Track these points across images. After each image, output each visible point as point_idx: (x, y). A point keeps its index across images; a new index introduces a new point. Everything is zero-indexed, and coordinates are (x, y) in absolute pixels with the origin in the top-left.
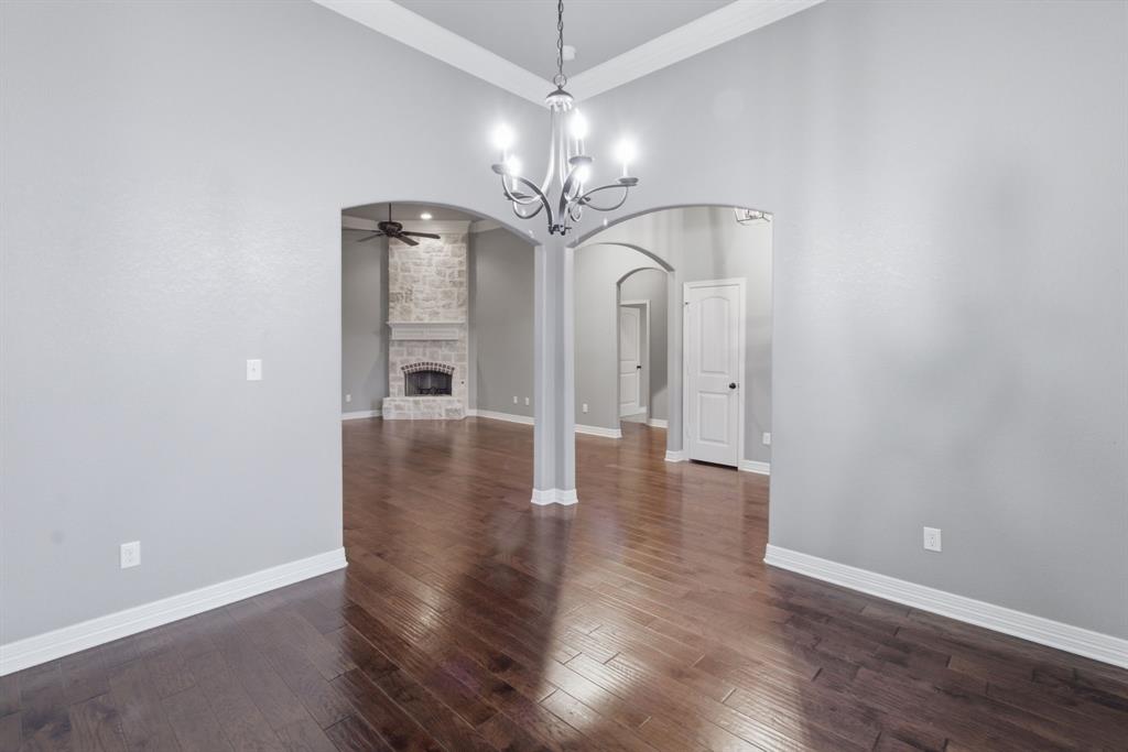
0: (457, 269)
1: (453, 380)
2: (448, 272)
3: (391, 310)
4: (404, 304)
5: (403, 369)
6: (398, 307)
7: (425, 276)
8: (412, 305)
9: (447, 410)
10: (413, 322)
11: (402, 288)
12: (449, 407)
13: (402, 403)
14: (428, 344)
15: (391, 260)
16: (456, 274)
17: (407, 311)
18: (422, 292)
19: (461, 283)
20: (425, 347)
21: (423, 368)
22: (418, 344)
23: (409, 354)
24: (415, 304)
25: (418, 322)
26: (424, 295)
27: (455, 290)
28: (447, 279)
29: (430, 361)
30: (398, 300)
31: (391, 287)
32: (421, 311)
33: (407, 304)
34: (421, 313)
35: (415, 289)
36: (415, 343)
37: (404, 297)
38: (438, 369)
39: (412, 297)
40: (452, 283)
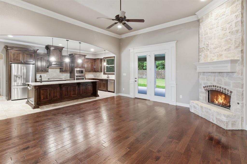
0: (234, 22)
1: (232, 100)
2: (228, 26)
3: (200, 57)
5: (204, 87)
6: (203, 55)
7: (215, 34)
8: (208, 53)
9: (217, 119)
10: (209, 61)
11: (204, 44)
12: (218, 117)
13: (196, 106)
14: (217, 74)
15: (200, 31)
16: (234, 25)
17: (206, 56)
18: (212, 44)
19: (237, 31)
20: (215, 76)
21: (214, 88)
23: (207, 80)
24: (210, 51)
25: (212, 61)
26: (215, 45)
27: (233, 37)
28: (228, 31)
29: (217, 85)
30: (203, 51)
31: (200, 45)
32: (213, 55)
33: (206, 53)
34: (213, 56)
35: (209, 44)
36: (210, 74)
37: (205, 49)
38: (221, 91)
39: (209, 48)
40: (231, 33)
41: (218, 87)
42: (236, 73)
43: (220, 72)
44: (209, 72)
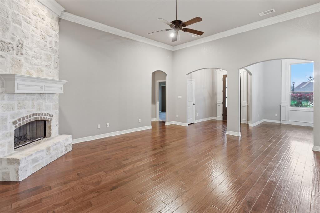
0: (54, 39)
2: (49, 39)
4: (15, 56)
5: (15, 123)
7: (33, 35)
8: (22, 58)
10: (23, 74)
11: (12, 39)
14: (35, 96)
16: (53, 43)
17: (19, 64)
18: (31, 49)
19: (56, 52)
20: (33, 100)
21: (33, 119)
22: (29, 97)
23: (21, 107)
24: (26, 59)
27: (52, 55)
28: (49, 45)
29: (38, 112)
32: (30, 66)
33: (18, 57)
34: (30, 68)
35: (24, 44)
36: (25, 96)
37: (15, 48)
38: (42, 118)
39: (24, 52)
40: (51, 49)
41: (39, 114)
42: (56, 94)
43: (40, 94)
44: (24, 94)
